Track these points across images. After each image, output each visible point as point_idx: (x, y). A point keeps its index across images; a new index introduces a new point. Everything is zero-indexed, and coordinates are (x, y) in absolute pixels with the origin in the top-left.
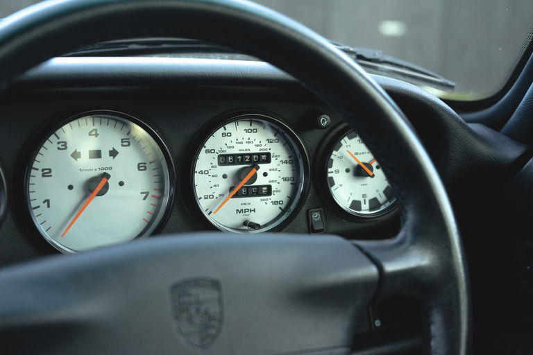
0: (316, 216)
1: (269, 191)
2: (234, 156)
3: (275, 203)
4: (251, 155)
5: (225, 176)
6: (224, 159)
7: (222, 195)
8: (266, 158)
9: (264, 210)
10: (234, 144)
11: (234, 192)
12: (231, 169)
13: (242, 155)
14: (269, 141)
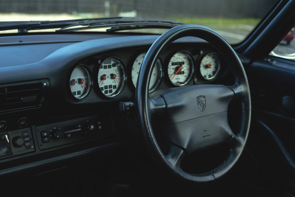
0: (196, 80)
1: (183, 73)
2: (175, 63)
3: (185, 76)
4: (179, 63)
5: (173, 69)
6: (173, 64)
7: (172, 74)
8: (183, 63)
9: (182, 78)
10: (176, 59)
11: (177, 73)
12: (175, 66)
13: (177, 63)
14: (184, 58)
